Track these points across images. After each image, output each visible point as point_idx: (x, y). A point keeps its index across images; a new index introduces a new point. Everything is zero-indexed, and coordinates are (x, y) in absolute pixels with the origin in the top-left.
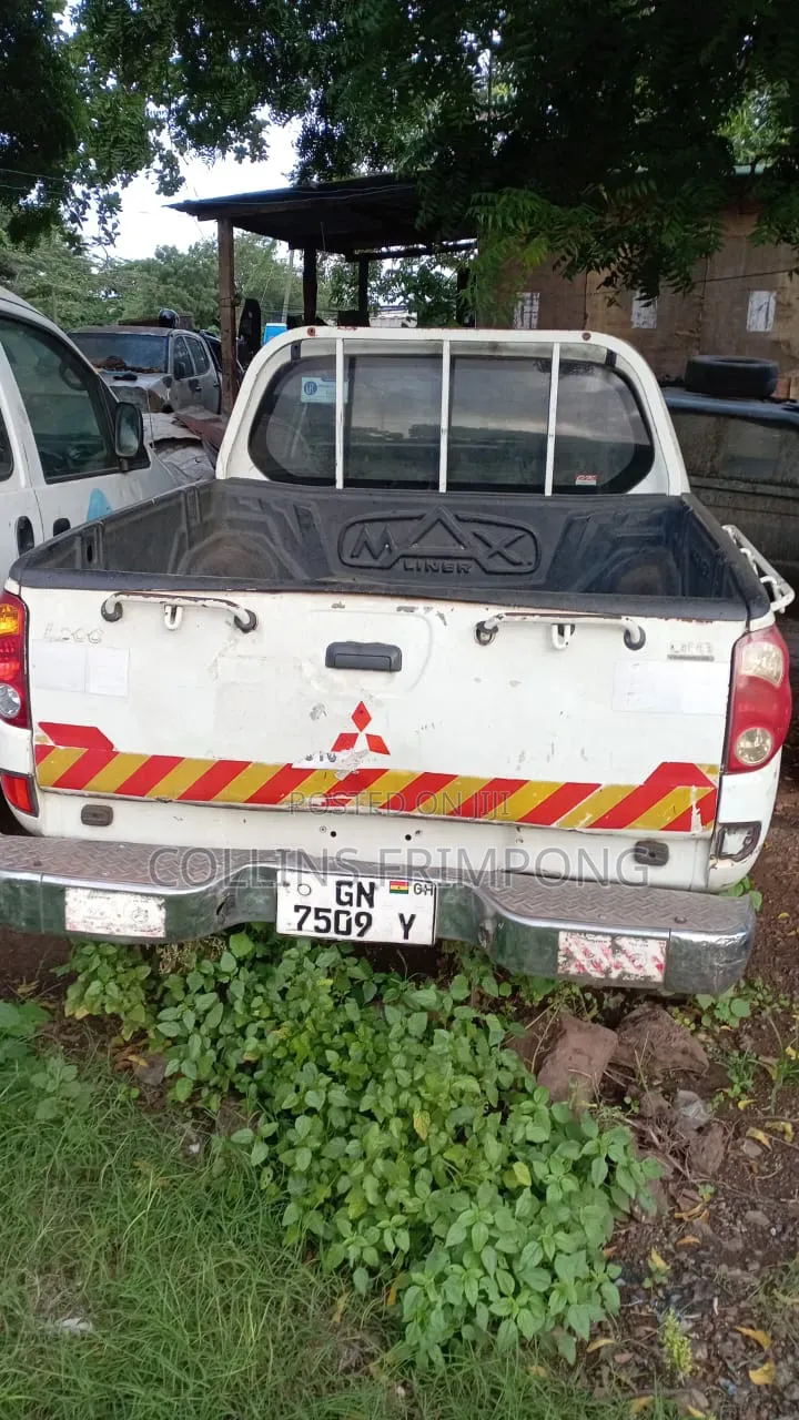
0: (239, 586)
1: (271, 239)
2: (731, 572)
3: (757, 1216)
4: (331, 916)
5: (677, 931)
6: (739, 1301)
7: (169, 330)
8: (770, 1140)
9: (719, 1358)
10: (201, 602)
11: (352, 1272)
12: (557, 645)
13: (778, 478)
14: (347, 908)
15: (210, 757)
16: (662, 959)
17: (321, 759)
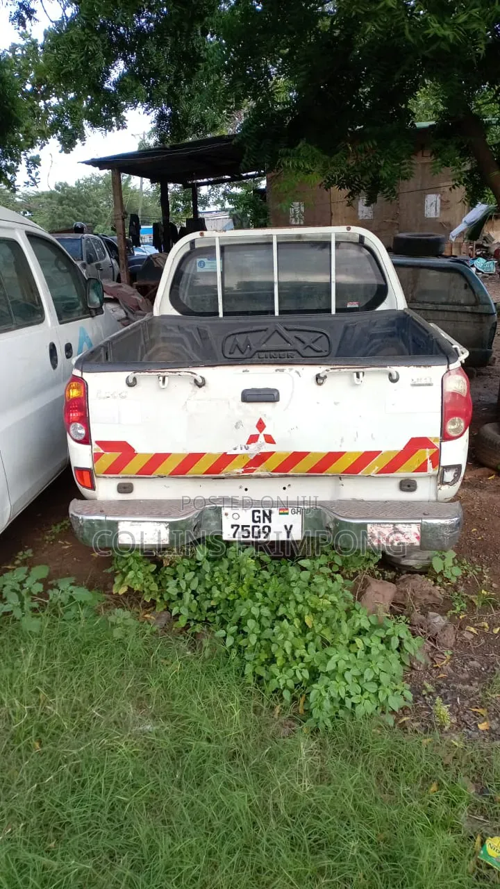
0: (196, 364)
1: (128, 175)
2: (438, 344)
3: (475, 664)
4: (250, 529)
5: (425, 518)
6: (470, 698)
7: (81, 235)
8: (478, 632)
9: (463, 721)
10: (178, 373)
11: (282, 691)
12: (357, 383)
13: (450, 301)
14: (258, 524)
15: (185, 452)
16: (419, 534)
17: (241, 449)
